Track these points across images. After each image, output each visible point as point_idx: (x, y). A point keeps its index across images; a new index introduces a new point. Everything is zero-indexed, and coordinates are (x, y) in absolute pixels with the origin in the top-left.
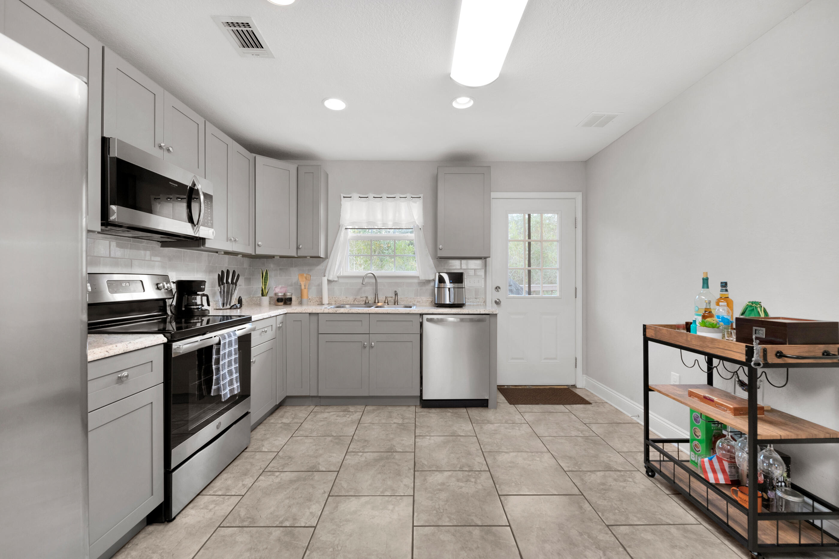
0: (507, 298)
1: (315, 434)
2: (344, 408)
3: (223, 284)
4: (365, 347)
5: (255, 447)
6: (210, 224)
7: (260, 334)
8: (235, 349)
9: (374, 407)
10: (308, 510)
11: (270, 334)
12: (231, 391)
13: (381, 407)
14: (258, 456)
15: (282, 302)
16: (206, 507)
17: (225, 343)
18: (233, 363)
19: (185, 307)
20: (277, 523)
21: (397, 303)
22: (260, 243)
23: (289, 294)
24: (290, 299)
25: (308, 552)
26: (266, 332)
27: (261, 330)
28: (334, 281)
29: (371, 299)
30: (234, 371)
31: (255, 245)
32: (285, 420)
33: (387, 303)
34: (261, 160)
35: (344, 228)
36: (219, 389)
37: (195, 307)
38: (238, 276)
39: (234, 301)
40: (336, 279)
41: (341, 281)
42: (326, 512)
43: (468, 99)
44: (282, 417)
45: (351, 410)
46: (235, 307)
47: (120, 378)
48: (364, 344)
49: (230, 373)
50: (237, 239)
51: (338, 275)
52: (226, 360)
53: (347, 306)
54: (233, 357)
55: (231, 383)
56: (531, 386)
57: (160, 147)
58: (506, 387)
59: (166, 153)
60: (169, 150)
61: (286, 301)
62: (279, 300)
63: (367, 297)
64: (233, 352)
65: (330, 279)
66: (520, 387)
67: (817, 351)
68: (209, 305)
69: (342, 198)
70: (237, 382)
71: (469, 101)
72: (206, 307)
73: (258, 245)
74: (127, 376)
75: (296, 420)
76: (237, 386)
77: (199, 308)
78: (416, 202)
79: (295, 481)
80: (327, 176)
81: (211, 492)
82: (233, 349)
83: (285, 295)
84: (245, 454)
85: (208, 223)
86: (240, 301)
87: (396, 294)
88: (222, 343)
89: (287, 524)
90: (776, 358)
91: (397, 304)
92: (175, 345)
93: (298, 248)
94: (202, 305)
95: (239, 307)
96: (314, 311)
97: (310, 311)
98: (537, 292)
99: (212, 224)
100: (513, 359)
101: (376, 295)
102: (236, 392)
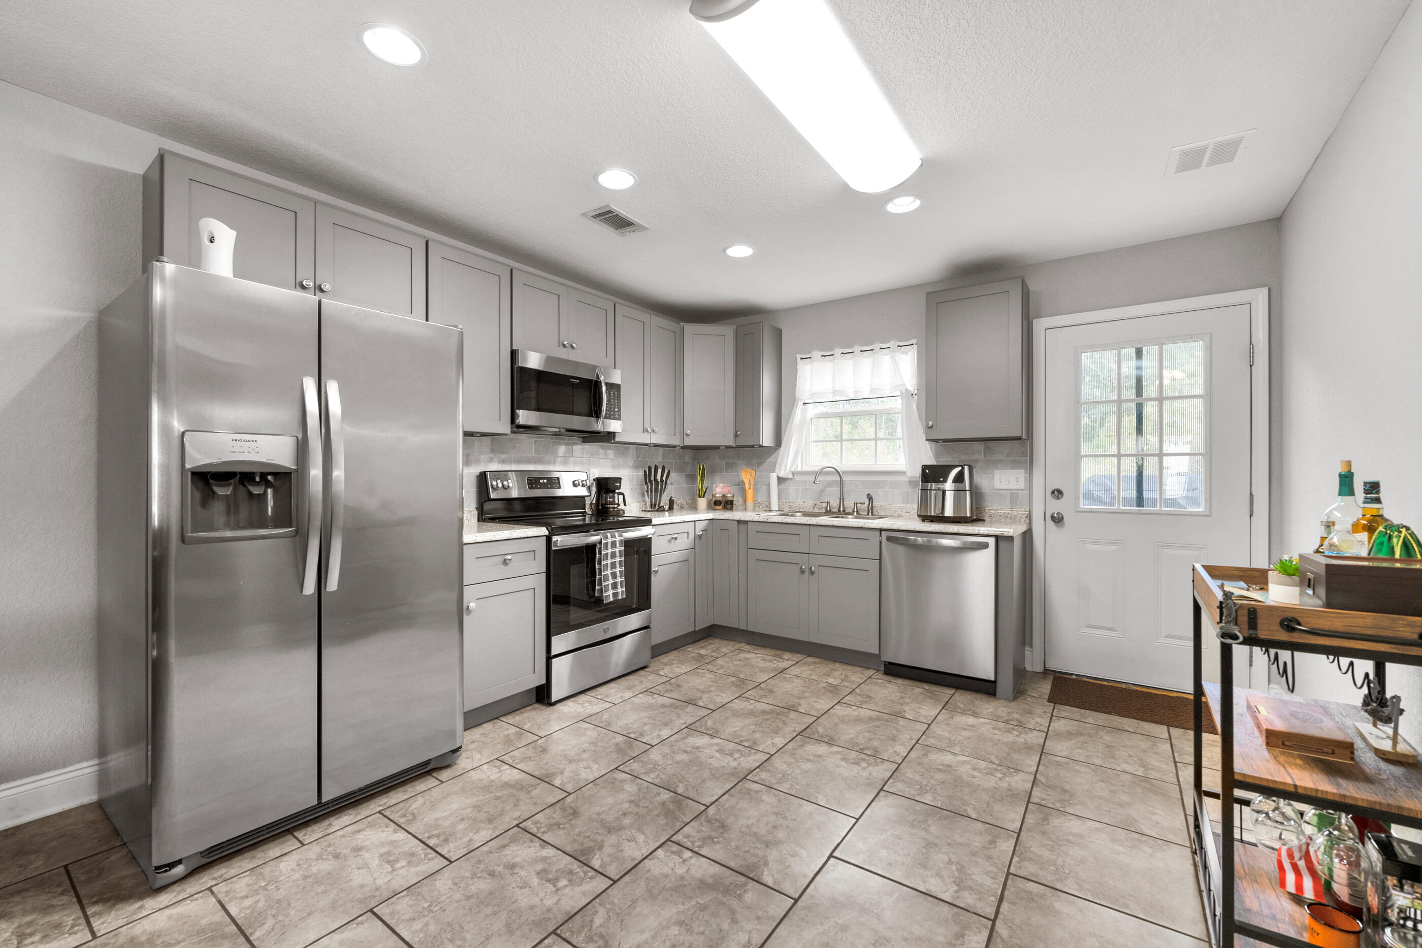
0: (1077, 512)
1: (721, 671)
2: (777, 652)
3: (650, 481)
4: (803, 572)
5: (655, 668)
6: (617, 416)
7: (670, 541)
8: (620, 551)
9: (817, 660)
10: (657, 732)
11: (684, 542)
12: (615, 595)
13: (827, 662)
14: (652, 677)
15: (720, 505)
16: (582, 704)
17: (607, 543)
18: (618, 565)
19: (602, 505)
20: (625, 733)
21: (872, 512)
22: (688, 432)
23: (729, 495)
24: (731, 502)
25: (632, 761)
26: (676, 539)
27: (671, 536)
28: (787, 479)
29: (835, 504)
30: (618, 574)
31: (684, 435)
32: (703, 652)
33: (857, 512)
34: (690, 329)
35: (802, 403)
36: (601, 591)
37: (611, 506)
38: (669, 472)
39: (664, 502)
40: (791, 476)
41: (797, 478)
42: (672, 739)
43: (911, 199)
44: (702, 648)
45: (784, 657)
46: (662, 509)
47: (505, 560)
48: (801, 568)
49: (614, 575)
50: (656, 430)
51: (792, 470)
52: (609, 561)
53: (798, 514)
54: (618, 559)
55: (615, 586)
56: (1132, 686)
57: (564, 346)
58: (1074, 677)
59: (570, 350)
60: (573, 347)
61: (727, 504)
62: (717, 503)
63: (828, 503)
64: (618, 554)
65: (781, 475)
66: (1105, 683)
67: (1402, 629)
68: (625, 505)
69: (799, 360)
70: (622, 587)
71: (914, 201)
72: (622, 507)
73: (687, 435)
74: (510, 560)
75: (713, 654)
76: (622, 592)
77: (614, 508)
78: (906, 353)
79: (666, 707)
80: (778, 333)
81: (593, 694)
82: (617, 550)
83: (724, 496)
84: (642, 673)
85: (614, 415)
86: (671, 502)
87: (870, 498)
88: (603, 542)
89: (632, 736)
90: (1281, 629)
91: (872, 515)
92: (554, 539)
93: (736, 436)
94: (618, 505)
95: (666, 509)
96: (742, 518)
97: (737, 518)
98: (1153, 502)
99: (620, 415)
100: (1089, 626)
101: (842, 499)
102: (620, 597)
